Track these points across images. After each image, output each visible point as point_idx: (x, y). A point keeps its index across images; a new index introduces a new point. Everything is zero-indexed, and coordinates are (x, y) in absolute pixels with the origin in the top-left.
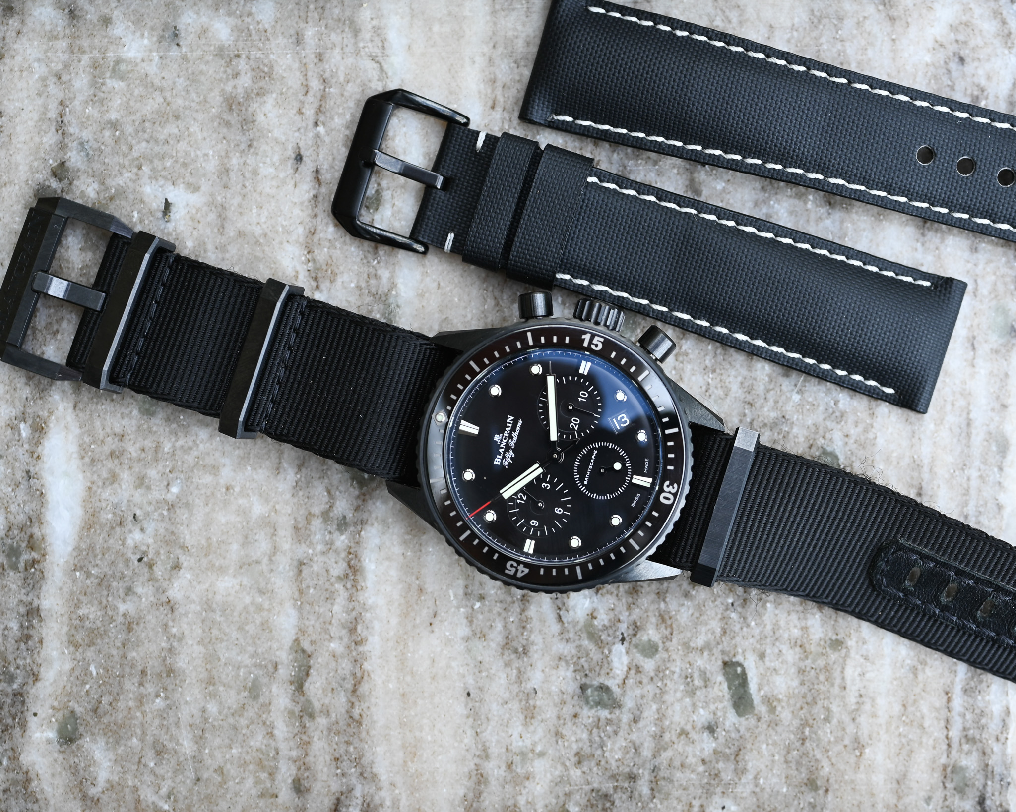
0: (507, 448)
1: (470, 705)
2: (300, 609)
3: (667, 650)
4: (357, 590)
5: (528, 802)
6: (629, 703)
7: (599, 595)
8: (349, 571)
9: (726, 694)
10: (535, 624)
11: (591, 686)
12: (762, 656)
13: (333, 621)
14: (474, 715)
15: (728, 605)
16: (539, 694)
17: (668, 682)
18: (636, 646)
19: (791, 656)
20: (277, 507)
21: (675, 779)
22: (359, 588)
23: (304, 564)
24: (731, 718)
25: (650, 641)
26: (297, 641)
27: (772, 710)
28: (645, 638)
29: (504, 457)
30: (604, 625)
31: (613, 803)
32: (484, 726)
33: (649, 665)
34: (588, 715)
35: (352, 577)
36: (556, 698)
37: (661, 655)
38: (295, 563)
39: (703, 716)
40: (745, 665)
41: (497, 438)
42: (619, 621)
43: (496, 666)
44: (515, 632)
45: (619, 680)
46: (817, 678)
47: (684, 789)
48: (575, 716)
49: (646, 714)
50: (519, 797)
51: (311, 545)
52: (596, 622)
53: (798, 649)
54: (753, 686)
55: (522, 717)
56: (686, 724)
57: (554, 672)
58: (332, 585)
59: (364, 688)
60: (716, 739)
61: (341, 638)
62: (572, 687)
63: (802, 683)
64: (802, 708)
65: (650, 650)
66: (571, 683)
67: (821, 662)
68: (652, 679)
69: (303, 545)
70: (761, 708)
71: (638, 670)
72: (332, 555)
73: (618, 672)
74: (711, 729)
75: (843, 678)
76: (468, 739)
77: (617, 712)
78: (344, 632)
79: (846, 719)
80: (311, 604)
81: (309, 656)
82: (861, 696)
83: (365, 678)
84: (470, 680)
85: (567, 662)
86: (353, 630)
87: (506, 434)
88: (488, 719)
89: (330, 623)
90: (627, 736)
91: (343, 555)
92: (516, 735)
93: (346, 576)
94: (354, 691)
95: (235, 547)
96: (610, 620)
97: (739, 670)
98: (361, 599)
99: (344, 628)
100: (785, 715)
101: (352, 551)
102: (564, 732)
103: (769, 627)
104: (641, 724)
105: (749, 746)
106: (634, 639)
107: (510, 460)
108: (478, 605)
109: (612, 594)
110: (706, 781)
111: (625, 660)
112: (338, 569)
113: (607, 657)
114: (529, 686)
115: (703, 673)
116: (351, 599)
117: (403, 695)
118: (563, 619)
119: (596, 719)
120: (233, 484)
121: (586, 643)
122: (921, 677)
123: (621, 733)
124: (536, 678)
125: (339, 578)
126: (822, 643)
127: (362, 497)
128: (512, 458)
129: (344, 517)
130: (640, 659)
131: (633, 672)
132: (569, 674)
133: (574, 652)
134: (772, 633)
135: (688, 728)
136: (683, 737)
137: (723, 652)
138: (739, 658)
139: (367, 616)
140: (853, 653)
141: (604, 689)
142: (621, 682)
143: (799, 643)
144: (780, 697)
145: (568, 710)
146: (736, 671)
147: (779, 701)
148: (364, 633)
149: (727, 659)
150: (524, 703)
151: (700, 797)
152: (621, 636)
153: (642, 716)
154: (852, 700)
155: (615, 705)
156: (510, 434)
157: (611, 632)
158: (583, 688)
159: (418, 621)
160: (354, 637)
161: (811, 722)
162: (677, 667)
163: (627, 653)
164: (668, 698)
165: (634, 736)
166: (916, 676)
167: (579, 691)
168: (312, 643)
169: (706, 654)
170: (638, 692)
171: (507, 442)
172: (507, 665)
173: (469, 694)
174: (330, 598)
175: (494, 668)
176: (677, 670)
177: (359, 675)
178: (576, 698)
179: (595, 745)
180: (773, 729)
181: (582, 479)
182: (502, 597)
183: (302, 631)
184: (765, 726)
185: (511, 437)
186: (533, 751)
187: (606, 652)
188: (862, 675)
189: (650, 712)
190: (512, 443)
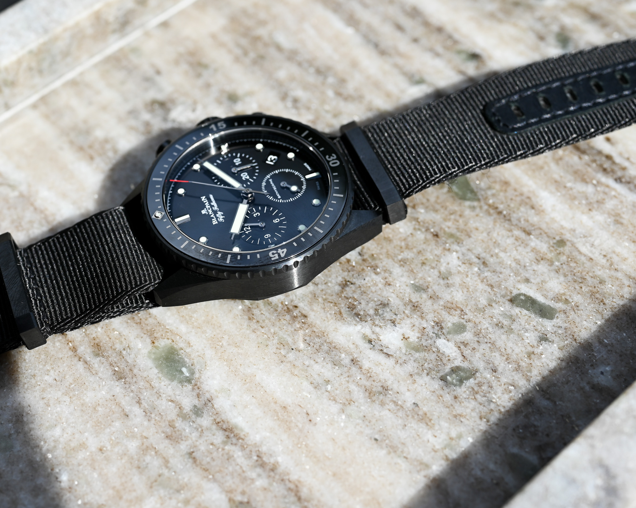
0: (215, 212)
1: (384, 445)
2: (215, 480)
3: (469, 321)
4: (243, 439)
5: (482, 470)
6: (481, 365)
7: (397, 325)
8: (227, 433)
9: (530, 315)
10: (376, 370)
11: (447, 375)
12: (527, 281)
13: (244, 469)
14: (393, 449)
15: (477, 272)
16: (419, 403)
17: (490, 335)
18: (449, 333)
19: (542, 268)
20: (144, 434)
21: (556, 382)
22: (243, 437)
23: (193, 452)
24: (548, 325)
25: (454, 324)
26: (230, 500)
27: (567, 301)
28: (450, 325)
29: (217, 218)
30: (418, 338)
31: (535, 426)
32: (406, 449)
33: (468, 336)
34: (462, 391)
35: (232, 435)
36: (432, 398)
37: (469, 325)
38: (187, 456)
39: (531, 337)
40: (523, 291)
41: (204, 212)
42: (424, 328)
43: (377, 411)
44: (368, 384)
45: (460, 358)
46: (571, 267)
47: (567, 383)
48: (456, 397)
49: (496, 363)
50: (473, 472)
51: (187, 438)
52: (411, 340)
53: (542, 262)
54: (540, 299)
55: (424, 425)
56: (526, 349)
57: (416, 385)
58: (223, 449)
59: (304, 492)
60: (553, 342)
61: (259, 475)
62: (436, 385)
63: (565, 276)
64: (581, 288)
65: (460, 328)
66: (433, 382)
67: (564, 258)
68: (478, 342)
69: (182, 442)
70: (559, 306)
71: (466, 345)
72: (206, 433)
73: (454, 354)
74: (544, 338)
75: (585, 256)
76: (404, 465)
77: (478, 374)
78: (259, 470)
79: (613, 273)
80: (220, 471)
81: (248, 503)
82: (605, 256)
83: (299, 485)
84: (368, 431)
85: (418, 374)
86: (263, 465)
87: (207, 207)
88: (403, 444)
89: (244, 472)
90: (499, 383)
91: (214, 427)
92: (432, 439)
93: (228, 437)
94: (299, 499)
95: (136, 479)
96: (419, 332)
97: (522, 297)
98: (249, 443)
99: (256, 467)
100: (577, 298)
101: (218, 420)
102: (459, 412)
103: (514, 265)
104: (500, 369)
105: (575, 330)
106: (444, 331)
107: (222, 217)
108: (329, 387)
109: (404, 318)
110: (574, 368)
111: (451, 345)
112: (219, 437)
113: (439, 351)
114: (409, 404)
115: (504, 315)
116: (243, 448)
117: (334, 475)
118: (389, 353)
119: (470, 390)
120: (102, 444)
121: (417, 355)
122: (625, 222)
123: (494, 384)
124: (409, 399)
125: (225, 443)
126: (552, 248)
127: (196, 387)
128: (222, 215)
129: (195, 406)
130: (460, 338)
131: (462, 347)
132: (427, 379)
133: (416, 365)
134: (519, 266)
135: (530, 349)
136: (532, 356)
137: (503, 296)
138: (515, 292)
139: (264, 449)
140: (575, 240)
141: (455, 370)
142: (462, 358)
143: (540, 259)
144: (562, 292)
145: (448, 398)
146: (522, 299)
147: (564, 294)
148: (272, 460)
149: (509, 298)
150: (416, 417)
151: (582, 380)
152: (434, 335)
153: (495, 365)
154: (603, 261)
155: (472, 373)
156: (210, 205)
157: (425, 337)
158: (443, 379)
159: (300, 425)
160: (268, 468)
161: (595, 290)
162: (485, 324)
163: (448, 340)
164: (499, 343)
165: (504, 380)
166: (622, 224)
167: (441, 383)
168: (243, 493)
169: (494, 304)
170: (478, 355)
171: (212, 210)
172: (382, 404)
173: (376, 440)
174: (230, 458)
175: (377, 413)
176: (487, 325)
177: (292, 486)
178: (445, 388)
179: (486, 404)
180: (578, 310)
181: (276, 197)
182: (339, 372)
183: (229, 491)
184: (572, 313)
185: (212, 206)
186: (451, 439)
187: (434, 349)
188: (592, 245)
189: (498, 360)
190: (216, 208)
